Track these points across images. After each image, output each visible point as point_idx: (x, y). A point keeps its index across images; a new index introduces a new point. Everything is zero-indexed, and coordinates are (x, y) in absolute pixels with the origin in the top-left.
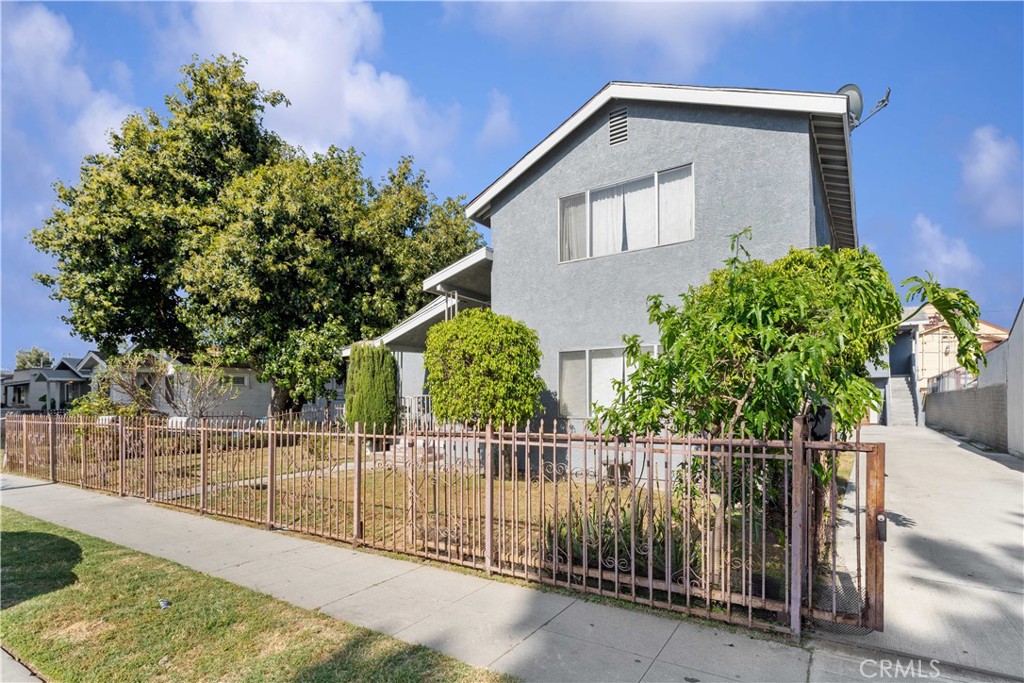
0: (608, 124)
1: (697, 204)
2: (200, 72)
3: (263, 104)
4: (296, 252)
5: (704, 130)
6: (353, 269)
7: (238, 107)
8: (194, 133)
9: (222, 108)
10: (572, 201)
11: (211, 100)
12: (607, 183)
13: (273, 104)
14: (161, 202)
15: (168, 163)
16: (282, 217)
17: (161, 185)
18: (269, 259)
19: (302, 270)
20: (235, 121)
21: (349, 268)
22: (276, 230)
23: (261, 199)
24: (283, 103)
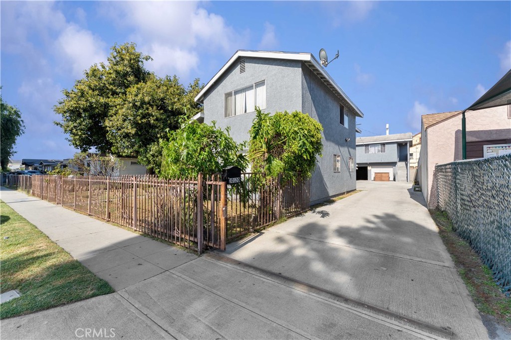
0: (239, 66)
1: (267, 95)
2: (118, 49)
3: (143, 60)
4: (150, 115)
5: (269, 67)
6: (174, 121)
7: (132, 62)
8: (116, 71)
9: (126, 62)
10: (228, 95)
11: (123, 59)
12: (239, 88)
13: (146, 60)
14: (103, 97)
15: (105, 82)
16: (143, 102)
17: (102, 91)
18: (138, 118)
19: (152, 122)
20: (131, 66)
21: (172, 121)
22: (141, 107)
23: (136, 95)
24: (150, 60)
